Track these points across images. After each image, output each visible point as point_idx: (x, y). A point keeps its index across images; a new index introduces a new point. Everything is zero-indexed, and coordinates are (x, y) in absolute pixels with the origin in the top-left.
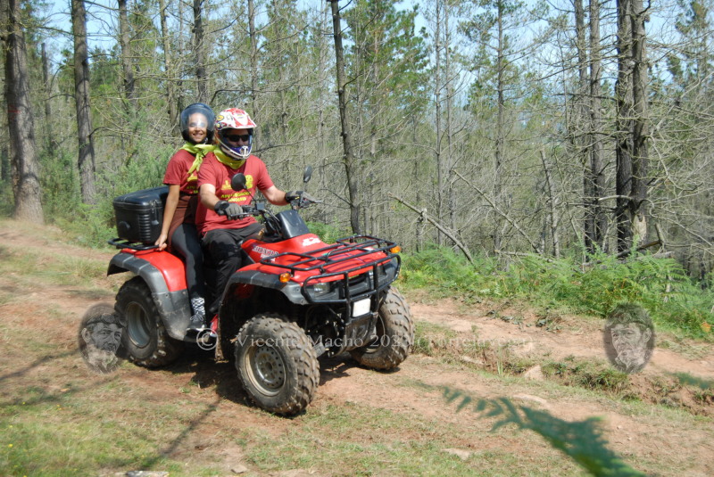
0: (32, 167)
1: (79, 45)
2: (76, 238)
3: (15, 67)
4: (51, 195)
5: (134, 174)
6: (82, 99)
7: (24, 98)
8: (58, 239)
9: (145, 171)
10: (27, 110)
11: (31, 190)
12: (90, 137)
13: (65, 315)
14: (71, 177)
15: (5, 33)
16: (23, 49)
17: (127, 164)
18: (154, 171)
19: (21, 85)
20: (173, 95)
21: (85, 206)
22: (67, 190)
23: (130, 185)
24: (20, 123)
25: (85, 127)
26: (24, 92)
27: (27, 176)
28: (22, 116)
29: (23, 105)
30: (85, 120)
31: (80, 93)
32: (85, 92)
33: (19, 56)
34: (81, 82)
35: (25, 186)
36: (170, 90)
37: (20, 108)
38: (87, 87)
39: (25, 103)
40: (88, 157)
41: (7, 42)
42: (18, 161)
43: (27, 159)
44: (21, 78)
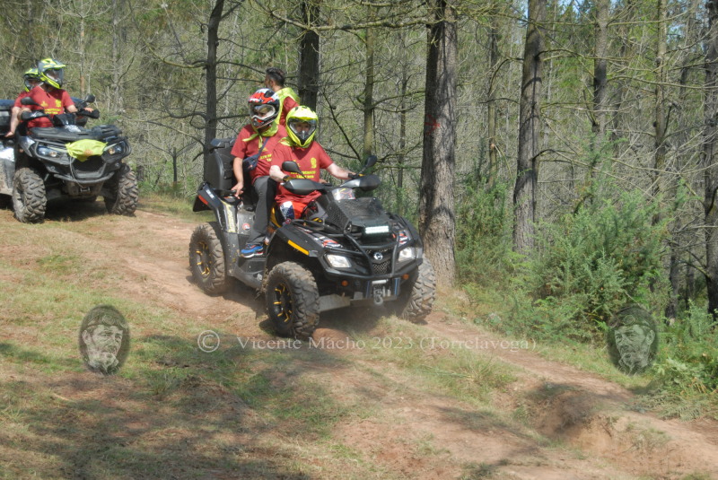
0: (446, 201)
1: (532, 32)
2: (487, 315)
3: (440, 65)
4: (470, 238)
5: (582, 228)
6: (529, 107)
7: (446, 107)
8: (462, 314)
9: (597, 225)
10: (449, 123)
11: (442, 231)
12: (534, 160)
13: (437, 453)
14: (501, 216)
15: (432, 20)
16: (454, 39)
17: (576, 211)
18: (611, 225)
19: (445, 87)
20: (663, 101)
21: (516, 255)
22: (494, 233)
23: (574, 245)
24: (438, 140)
25: (528, 146)
26: (448, 99)
27: (439, 211)
28: (441, 129)
29: (445, 117)
30: (529, 135)
31: (526, 98)
32: (533, 98)
33: (446, 51)
34: (530, 82)
35: (434, 227)
36: (660, 93)
37: (439, 121)
38: (537, 91)
39: (448, 115)
40: (528, 187)
41: (433, 32)
42: (429, 191)
43: (441, 189)
44: (445, 81)
